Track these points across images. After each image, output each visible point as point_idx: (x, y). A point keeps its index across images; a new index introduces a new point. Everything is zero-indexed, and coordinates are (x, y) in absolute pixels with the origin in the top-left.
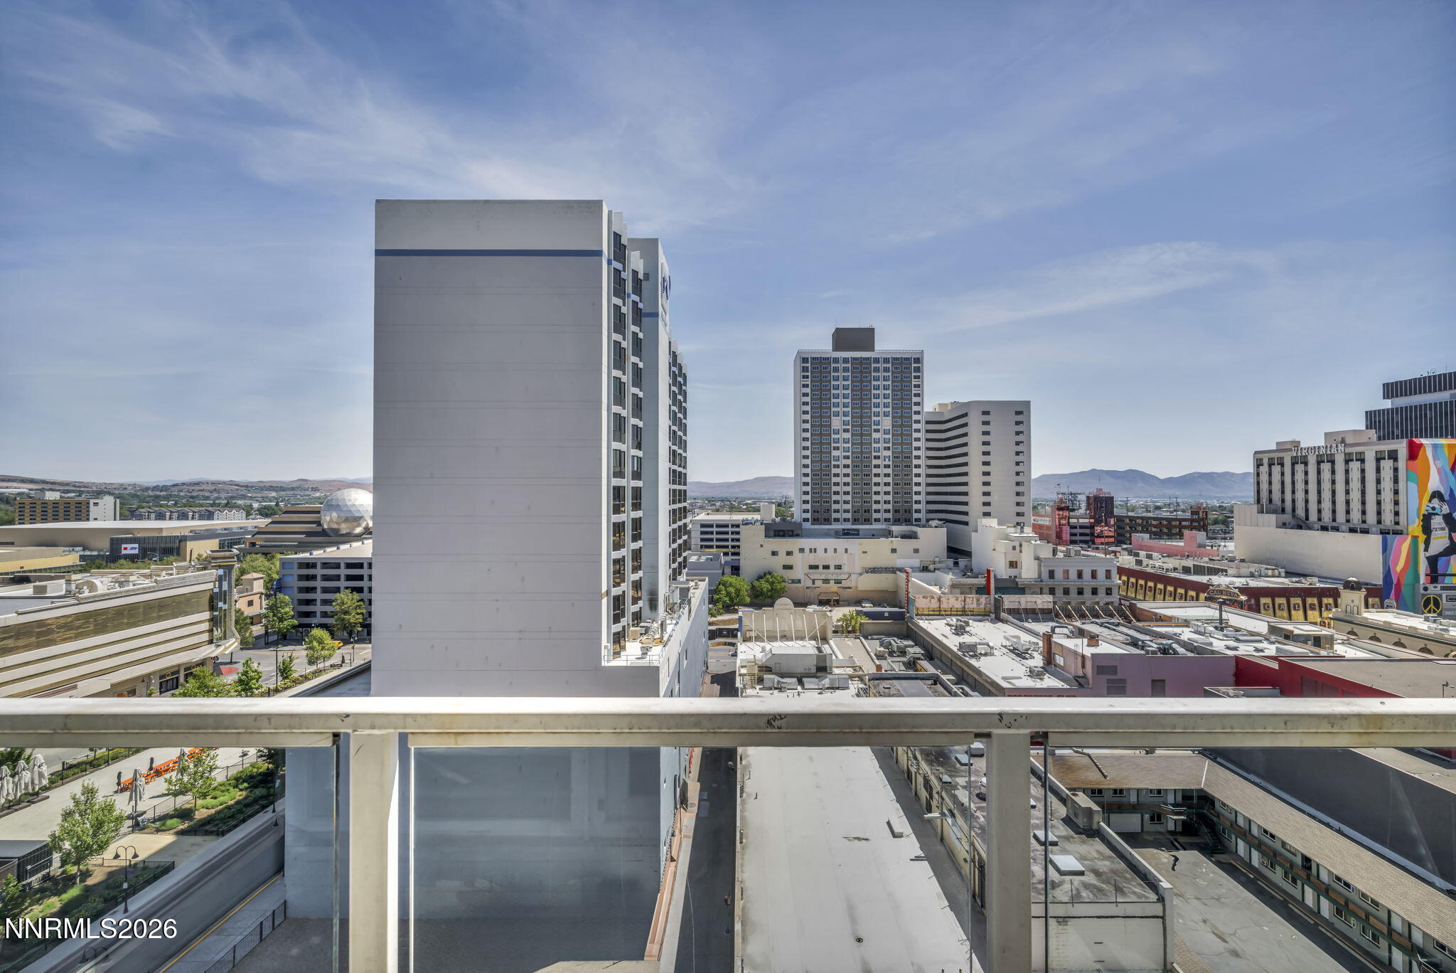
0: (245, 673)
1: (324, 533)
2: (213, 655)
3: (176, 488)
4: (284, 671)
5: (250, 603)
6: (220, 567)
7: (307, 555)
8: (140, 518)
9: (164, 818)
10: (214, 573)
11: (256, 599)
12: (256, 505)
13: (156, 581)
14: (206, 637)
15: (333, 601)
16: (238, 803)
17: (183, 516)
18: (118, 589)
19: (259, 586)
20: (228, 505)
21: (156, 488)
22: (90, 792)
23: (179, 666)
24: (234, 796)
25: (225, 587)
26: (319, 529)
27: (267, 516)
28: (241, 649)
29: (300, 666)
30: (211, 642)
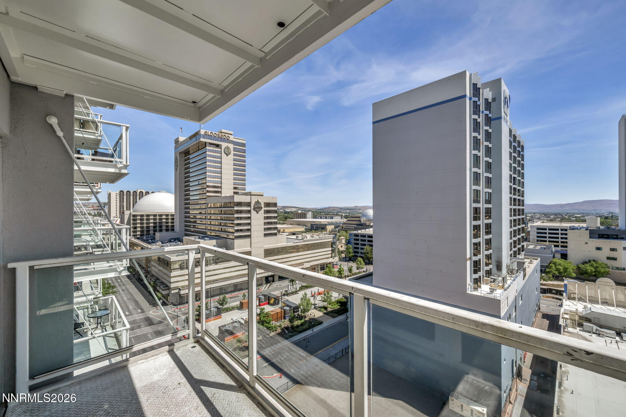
0: (340, 269)
1: (362, 225)
2: (332, 262)
3: (324, 209)
4: (350, 270)
5: (342, 246)
6: (333, 234)
7: (356, 232)
8: (317, 218)
9: (321, 307)
10: (332, 236)
11: (343, 245)
12: (344, 215)
13: (319, 237)
14: (330, 256)
15: (364, 249)
16: (338, 309)
17: (326, 218)
18: (312, 239)
19: (344, 241)
20: (337, 215)
21: (320, 209)
22: (306, 294)
23: (325, 263)
24: (337, 307)
25: (335, 241)
26: (360, 223)
27: (346, 218)
28: (339, 261)
29: (355, 270)
30: (332, 257)
